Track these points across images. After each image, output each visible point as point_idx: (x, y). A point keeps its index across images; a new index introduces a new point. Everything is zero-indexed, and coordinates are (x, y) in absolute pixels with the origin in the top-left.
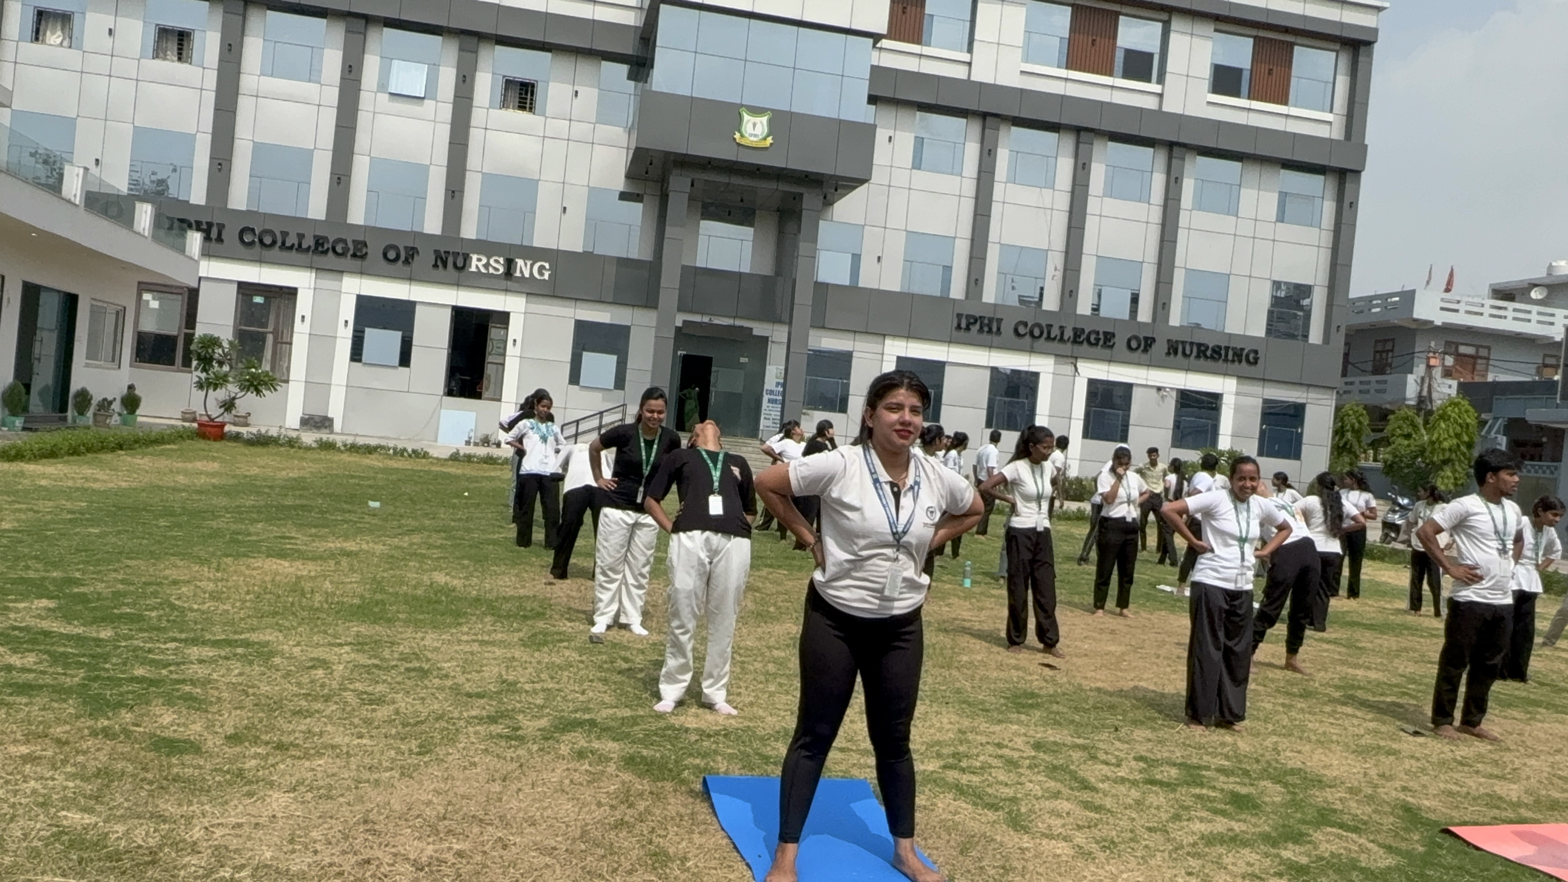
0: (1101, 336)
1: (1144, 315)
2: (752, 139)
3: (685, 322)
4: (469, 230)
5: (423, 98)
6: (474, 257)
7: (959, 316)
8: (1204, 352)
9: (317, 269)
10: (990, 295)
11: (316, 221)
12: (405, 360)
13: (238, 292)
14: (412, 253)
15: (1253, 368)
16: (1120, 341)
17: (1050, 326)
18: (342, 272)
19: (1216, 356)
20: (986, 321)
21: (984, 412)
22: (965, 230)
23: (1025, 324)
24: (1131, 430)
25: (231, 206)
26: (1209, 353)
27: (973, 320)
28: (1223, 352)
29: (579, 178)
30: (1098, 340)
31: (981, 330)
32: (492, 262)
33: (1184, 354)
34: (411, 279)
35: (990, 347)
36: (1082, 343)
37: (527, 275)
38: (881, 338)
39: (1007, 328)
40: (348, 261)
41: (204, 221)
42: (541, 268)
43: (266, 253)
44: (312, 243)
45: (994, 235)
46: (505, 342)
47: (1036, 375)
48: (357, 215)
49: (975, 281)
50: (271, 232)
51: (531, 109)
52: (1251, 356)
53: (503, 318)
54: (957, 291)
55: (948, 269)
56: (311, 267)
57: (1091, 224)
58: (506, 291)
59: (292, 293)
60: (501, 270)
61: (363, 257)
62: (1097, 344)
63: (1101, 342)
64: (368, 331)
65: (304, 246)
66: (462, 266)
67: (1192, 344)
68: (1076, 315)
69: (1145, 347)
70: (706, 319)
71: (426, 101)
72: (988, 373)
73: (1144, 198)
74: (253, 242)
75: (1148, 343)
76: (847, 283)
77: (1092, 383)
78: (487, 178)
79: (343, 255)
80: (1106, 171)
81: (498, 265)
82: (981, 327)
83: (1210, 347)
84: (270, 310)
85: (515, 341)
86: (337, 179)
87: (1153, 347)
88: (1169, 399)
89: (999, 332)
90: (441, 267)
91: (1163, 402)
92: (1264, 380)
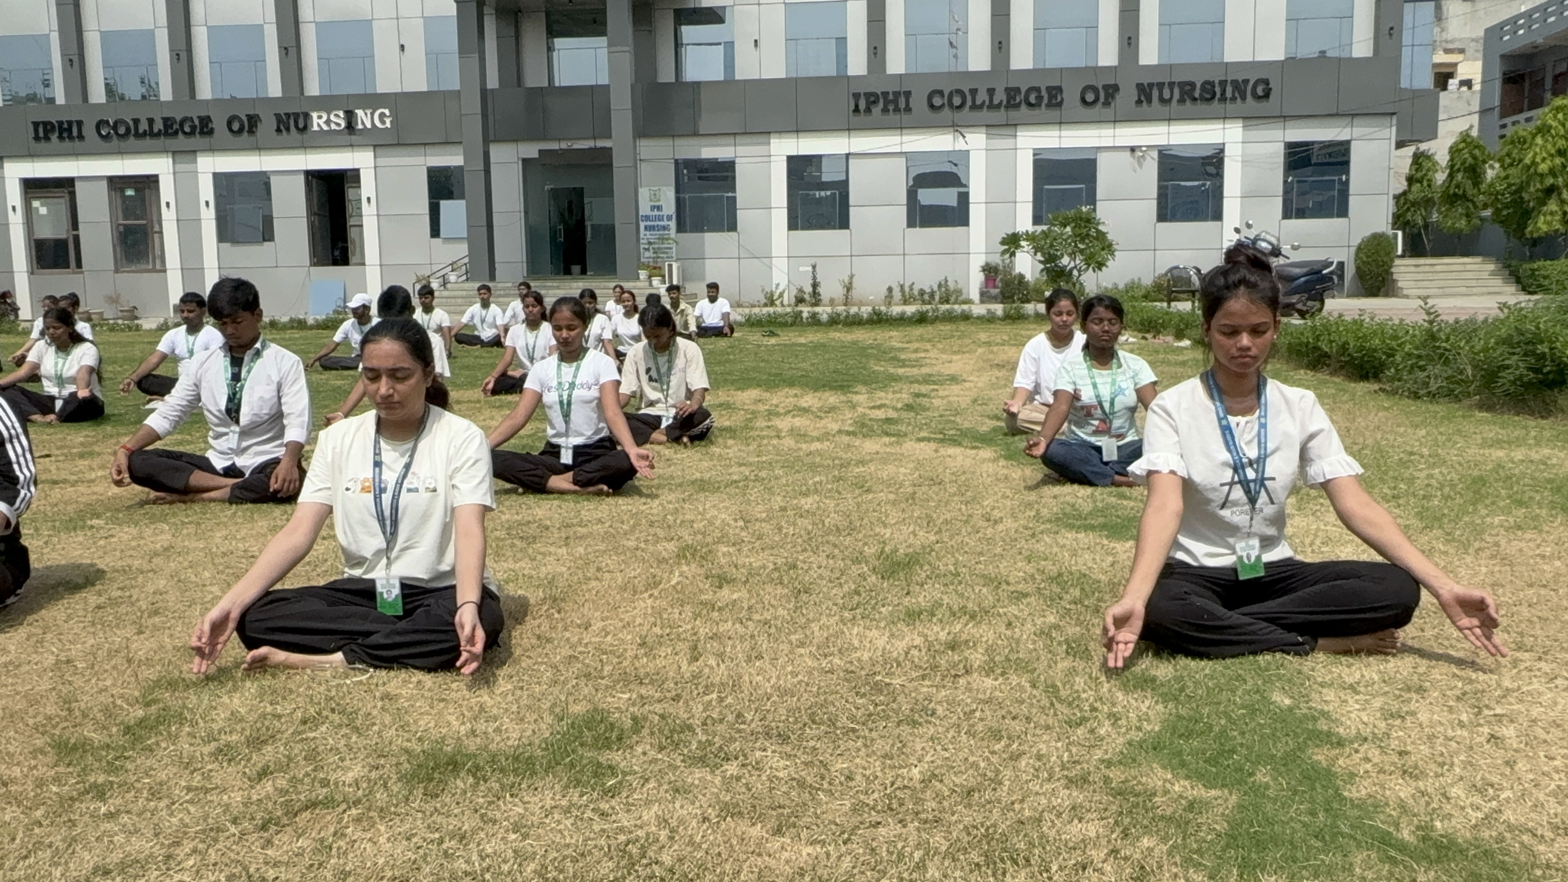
0: (1044, 93)
1: (1108, 57)
4: (312, 88)
6: (315, 115)
7: (856, 96)
8: (1191, 93)
9: (174, 153)
10: (896, 64)
11: (164, 103)
12: (267, 234)
13: (109, 187)
14: (253, 122)
15: (1263, 104)
16: (1071, 96)
17: (974, 92)
18: (194, 152)
19: (1208, 96)
20: (891, 97)
21: (904, 210)
23: (941, 93)
24: (1099, 206)
25: (91, 100)
26: (1197, 94)
27: (872, 99)
28: (1218, 90)
29: (412, 9)
30: (1040, 98)
31: (885, 110)
32: (332, 118)
33: (1162, 100)
34: (258, 148)
35: (901, 128)
36: (1017, 106)
37: (369, 126)
38: (765, 138)
39: (919, 102)
40: (197, 141)
42: (382, 115)
43: (123, 144)
44: (162, 128)
46: (360, 200)
47: (964, 155)
48: (204, 91)
49: (876, 50)
50: (123, 122)
52: (1260, 91)
53: (354, 176)
54: (857, 65)
55: (842, 42)
56: (167, 152)
58: (352, 146)
59: (154, 180)
60: (343, 124)
61: (211, 133)
62: (1037, 105)
63: (1045, 101)
64: (230, 208)
65: (156, 130)
66: (305, 128)
67: (1171, 85)
68: (1008, 70)
69: (1106, 98)
72: (902, 161)
74: (109, 136)
75: (1112, 91)
77: (1036, 153)
78: (321, 27)
81: (339, 120)
82: (885, 105)
83: (1198, 86)
84: (143, 200)
85: (369, 199)
86: (176, 57)
87: (1117, 97)
88: (1148, 158)
89: (908, 109)
90: (284, 132)
91: (1140, 165)
92: (1284, 118)
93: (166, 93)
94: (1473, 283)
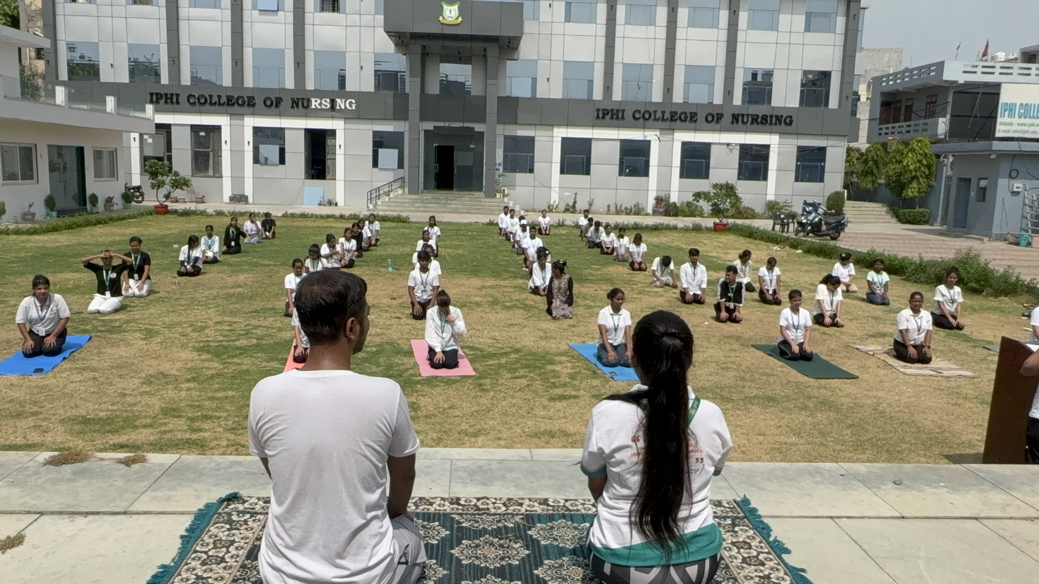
0: (689, 115)
1: (718, 100)
2: (450, 19)
3: (434, 127)
4: (310, 85)
5: (278, 10)
6: (313, 100)
7: (598, 110)
8: (756, 120)
9: (231, 114)
10: (617, 96)
11: (226, 87)
12: (282, 161)
13: (191, 131)
14: (279, 101)
15: (789, 127)
16: (701, 117)
17: (655, 112)
18: (243, 115)
19: (764, 122)
20: (615, 112)
21: (618, 167)
22: (600, 57)
23: (639, 112)
24: (711, 171)
25: (183, 83)
26: (759, 120)
27: (606, 112)
28: (769, 119)
29: (368, 48)
30: (686, 117)
31: (612, 118)
32: (323, 102)
33: (743, 122)
34: (280, 115)
35: (619, 127)
36: (676, 120)
37: (343, 107)
38: (551, 128)
39: (628, 115)
40: (246, 109)
41: (169, 93)
42: (351, 103)
43: (202, 108)
44: (226, 101)
45: (618, 58)
46: (335, 146)
47: (649, 142)
48: (249, 83)
49: (608, 88)
50: (203, 96)
51: (338, 11)
52: (788, 121)
53: (332, 133)
54: (598, 95)
55: (591, 82)
56: (227, 113)
57: (680, 46)
58: (333, 117)
59: (218, 129)
60: (329, 106)
61: (254, 105)
62: (686, 120)
63: (689, 119)
64: (261, 146)
65: (222, 102)
66: (307, 106)
67: (748, 115)
68: (672, 103)
69: (717, 120)
70: (447, 124)
71: (280, 13)
72: (618, 143)
73: (715, 25)
74: (195, 103)
75: (720, 117)
76: (530, 96)
77: (684, 144)
78: (317, 53)
79: (243, 105)
80: (689, 11)
81: (327, 103)
82: (612, 116)
83: (760, 116)
84: (210, 139)
85: (340, 146)
86: (234, 65)
87: (722, 119)
88: (735, 150)
89: (623, 118)
90: (296, 108)
91: (731, 152)
92: (798, 134)
93: (227, 82)
94: (878, 217)
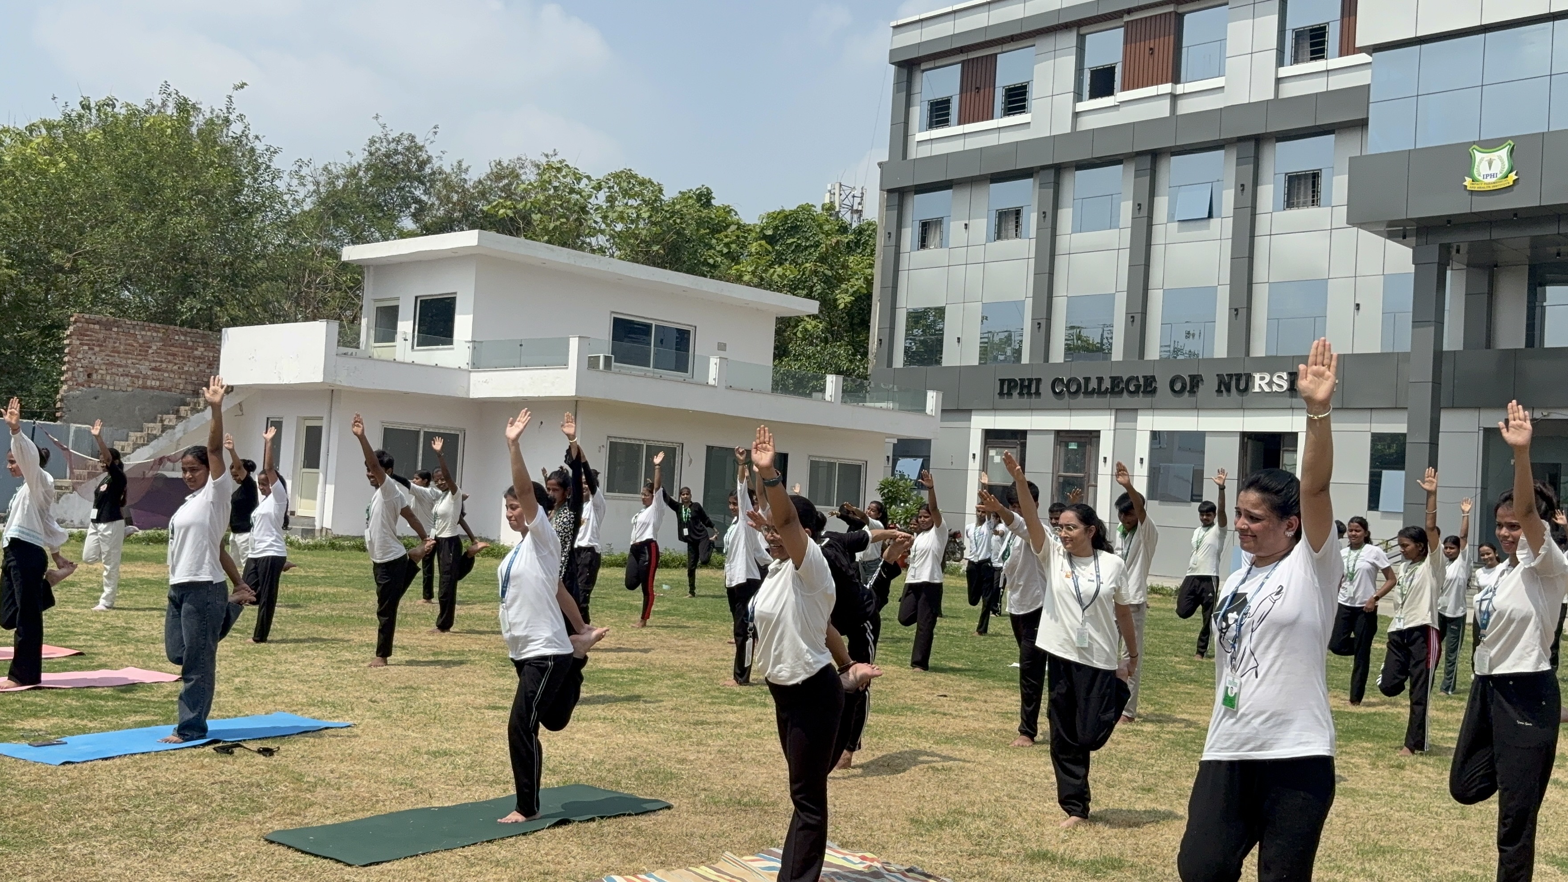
2: (1489, 180)
4: (1259, 349)
5: (1210, 217)
9: (1117, 410)
11: (1114, 363)
12: (1197, 494)
13: (1056, 441)
14: (1196, 381)
18: (1135, 410)
25: (1051, 360)
32: (1275, 379)
34: (1197, 408)
40: (1140, 399)
41: (1027, 378)
43: (1073, 401)
48: (1152, 351)
50: (1076, 380)
51: (1317, 203)
53: (1289, 440)
56: (1110, 409)
58: (1289, 408)
59: (1095, 436)
60: (1286, 386)
61: (1153, 392)
64: (1162, 470)
65: (1103, 389)
66: (1247, 388)
71: (1212, 221)
78: (1275, 287)
79: (1136, 392)
81: (1282, 382)
84: (1084, 454)
86: (1131, 318)
90: (1225, 393)
93: (1117, 354)
